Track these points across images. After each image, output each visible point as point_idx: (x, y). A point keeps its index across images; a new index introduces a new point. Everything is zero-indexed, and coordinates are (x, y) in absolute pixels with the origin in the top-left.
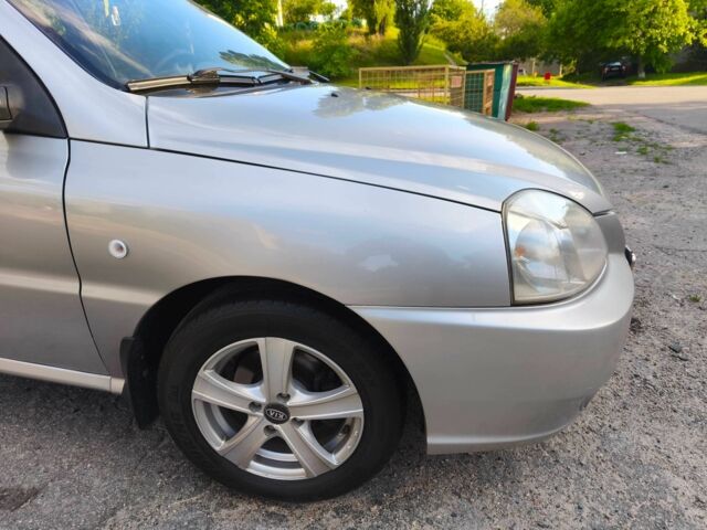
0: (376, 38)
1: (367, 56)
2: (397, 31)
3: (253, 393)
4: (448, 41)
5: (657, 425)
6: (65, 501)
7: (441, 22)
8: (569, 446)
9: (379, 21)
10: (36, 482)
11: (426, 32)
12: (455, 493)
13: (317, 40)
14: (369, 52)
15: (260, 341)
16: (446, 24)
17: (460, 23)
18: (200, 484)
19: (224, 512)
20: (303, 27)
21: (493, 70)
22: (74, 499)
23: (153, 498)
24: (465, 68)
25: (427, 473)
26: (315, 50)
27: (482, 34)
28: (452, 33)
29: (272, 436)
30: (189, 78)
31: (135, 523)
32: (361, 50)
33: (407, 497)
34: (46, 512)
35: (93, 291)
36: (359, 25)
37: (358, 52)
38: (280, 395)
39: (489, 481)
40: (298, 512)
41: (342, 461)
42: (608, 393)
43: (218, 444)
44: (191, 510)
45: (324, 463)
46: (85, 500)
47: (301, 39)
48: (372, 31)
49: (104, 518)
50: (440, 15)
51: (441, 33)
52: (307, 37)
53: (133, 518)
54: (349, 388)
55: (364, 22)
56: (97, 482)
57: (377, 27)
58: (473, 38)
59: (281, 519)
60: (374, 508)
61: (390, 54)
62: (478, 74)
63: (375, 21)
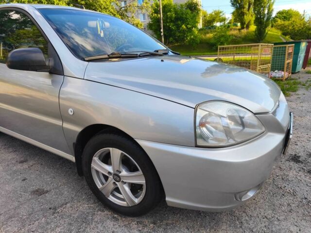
0: (244, 31)
1: (239, 39)
2: (255, 27)
3: (109, 168)
4: (283, 30)
5: (304, 223)
6: (54, 197)
7: (280, 22)
8: (251, 222)
9: (246, 23)
10: (49, 189)
11: (272, 27)
12: (187, 228)
13: (215, 34)
14: (240, 37)
15: (111, 149)
16: (283, 22)
17: (290, 22)
18: (96, 201)
19: (99, 212)
20: (210, 28)
21: (294, 45)
22: (57, 196)
23: (80, 202)
24: (273, 44)
25: (180, 217)
26: (214, 37)
27: (302, 26)
28: (285, 27)
29: (116, 186)
30: (108, 56)
31: (71, 209)
32: (236, 37)
33: (167, 224)
34: (47, 199)
36: (236, 26)
37: (234, 38)
38: (117, 171)
39: (204, 227)
40: (124, 219)
41: (139, 202)
42: (285, 203)
43: (99, 186)
44: (89, 209)
45: (133, 202)
46: (60, 197)
47: (208, 33)
48: (243, 28)
49: (63, 205)
50: (280, 19)
51: (280, 27)
52: (211, 32)
53: (71, 207)
54: (140, 172)
55: (239, 24)
56: (66, 192)
57: (245, 26)
58: (297, 29)
59: (117, 220)
60: (152, 225)
61: (250, 38)
62: (283, 47)
63: (245, 23)
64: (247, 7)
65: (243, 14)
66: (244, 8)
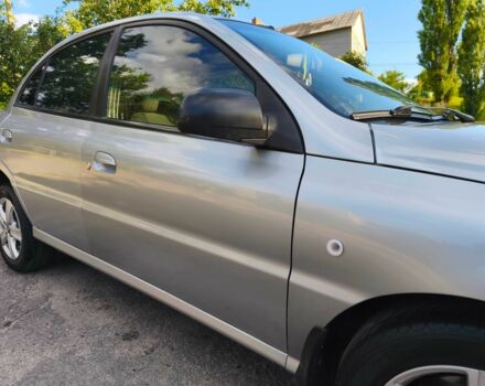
0: (441, 106)
2: (461, 100)
9: (445, 93)
30: (391, 113)
35: (299, 279)
36: (427, 96)
48: (438, 100)
55: (431, 94)
57: (442, 97)
63: (442, 92)
64: (446, 66)
65: (438, 78)
66: (441, 68)
